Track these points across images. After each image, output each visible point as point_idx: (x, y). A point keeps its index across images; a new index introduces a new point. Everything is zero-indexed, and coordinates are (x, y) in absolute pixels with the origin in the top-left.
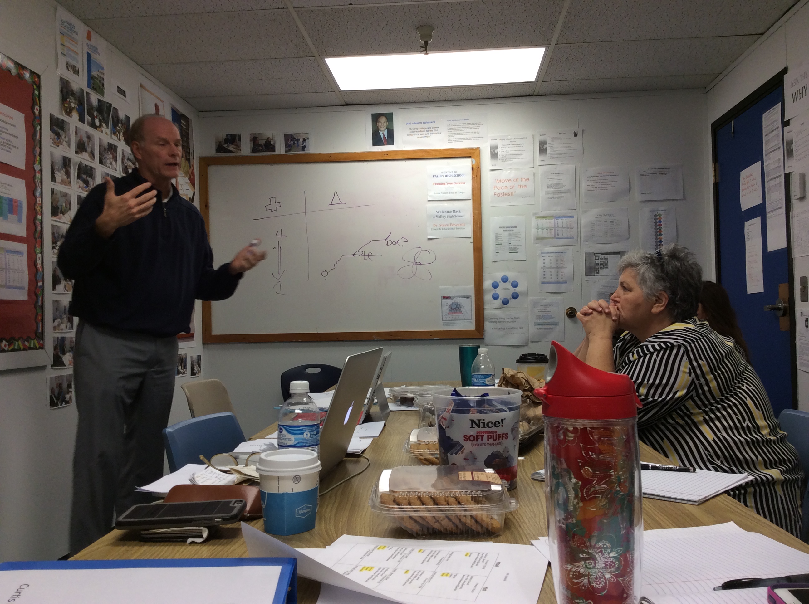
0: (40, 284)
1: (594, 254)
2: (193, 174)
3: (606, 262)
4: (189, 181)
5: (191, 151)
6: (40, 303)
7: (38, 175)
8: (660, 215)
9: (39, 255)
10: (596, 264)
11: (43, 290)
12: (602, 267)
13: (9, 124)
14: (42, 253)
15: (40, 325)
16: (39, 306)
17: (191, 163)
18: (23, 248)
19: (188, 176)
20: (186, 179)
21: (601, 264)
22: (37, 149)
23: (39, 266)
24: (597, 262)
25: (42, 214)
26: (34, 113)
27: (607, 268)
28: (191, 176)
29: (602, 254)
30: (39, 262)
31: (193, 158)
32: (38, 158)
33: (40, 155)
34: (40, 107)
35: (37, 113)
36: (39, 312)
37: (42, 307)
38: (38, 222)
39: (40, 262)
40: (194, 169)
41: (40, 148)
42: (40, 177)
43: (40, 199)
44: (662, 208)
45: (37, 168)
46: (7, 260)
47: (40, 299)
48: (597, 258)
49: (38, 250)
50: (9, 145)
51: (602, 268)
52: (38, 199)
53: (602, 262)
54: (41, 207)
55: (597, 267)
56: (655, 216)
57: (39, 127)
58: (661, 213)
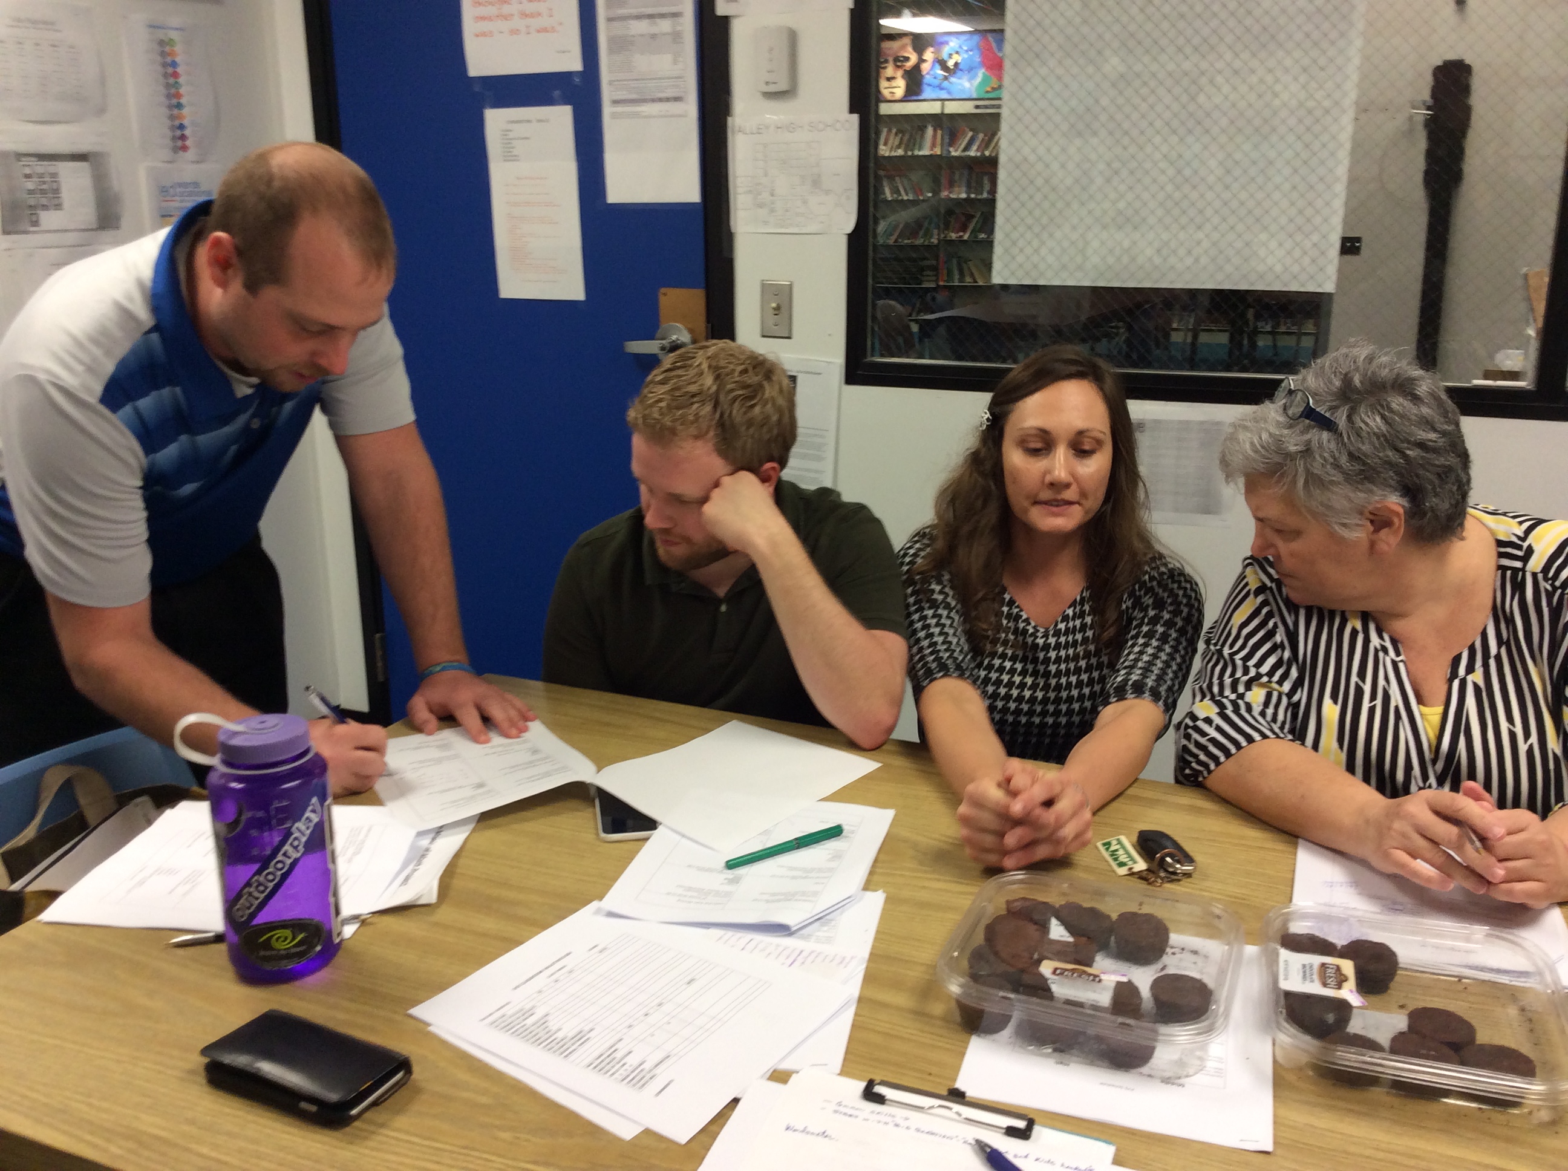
1: (19, 156)
3: (55, 186)
8: (171, 42)
10: (31, 192)
12: (44, 201)
21: (43, 192)
24: (30, 185)
27: (58, 207)
29: (42, 157)
44: (175, 21)
48: (27, 171)
51: (45, 207)
53: (44, 187)
55: (32, 202)
56: (161, 43)
58: (174, 35)
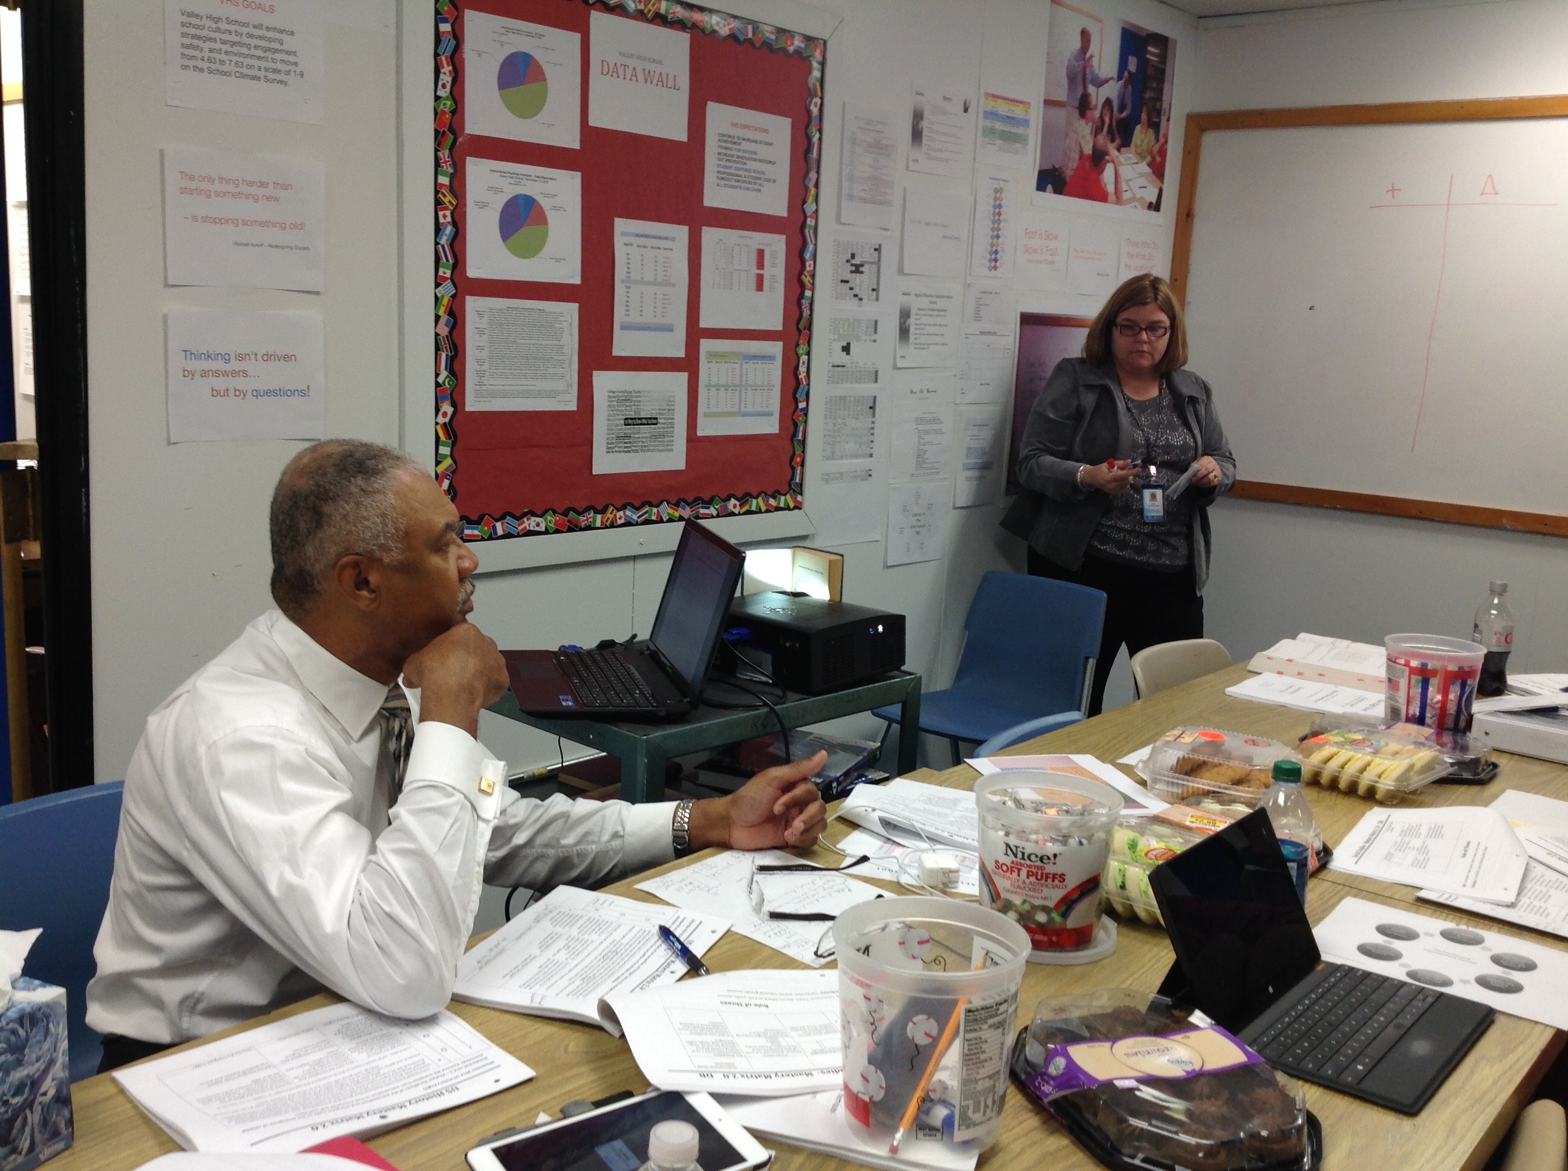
0: (802, 405)
2: (1163, 152)
4: (1148, 170)
5: (1165, 105)
6: (800, 437)
7: (810, 222)
9: (804, 358)
11: (806, 415)
13: (761, 142)
14: (808, 354)
15: (798, 471)
16: (799, 440)
17: (1162, 131)
18: (776, 348)
19: (1149, 159)
20: (1144, 168)
22: (813, 175)
23: (802, 376)
25: (813, 290)
26: (809, 112)
28: (1158, 159)
30: (802, 369)
31: (1168, 120)
32: (813, 191)
33: (817, 185)
34: (822, 98)
35: (815, 110)
36: (798, 451)
37: (803, 442)
38: (805, 303)
39: (805, 370)
40: (1166, 142)
41: (818, 172)
42: (813, 223)
43: (812, 263)
45: (810, 208)
46: (744, 371)
47: (801, 428)
49: (802, 349)
50: (759, 179)
52: (807, 264)
54: (813, 276)
57: (817, 135)
